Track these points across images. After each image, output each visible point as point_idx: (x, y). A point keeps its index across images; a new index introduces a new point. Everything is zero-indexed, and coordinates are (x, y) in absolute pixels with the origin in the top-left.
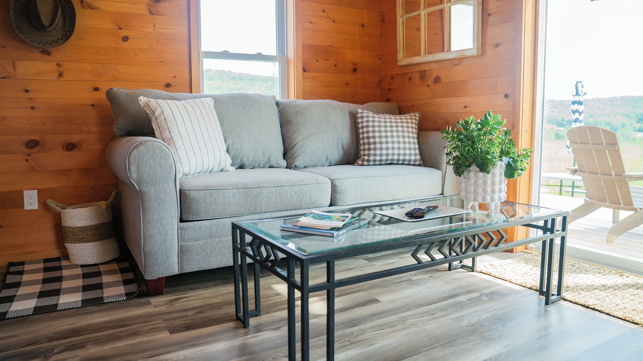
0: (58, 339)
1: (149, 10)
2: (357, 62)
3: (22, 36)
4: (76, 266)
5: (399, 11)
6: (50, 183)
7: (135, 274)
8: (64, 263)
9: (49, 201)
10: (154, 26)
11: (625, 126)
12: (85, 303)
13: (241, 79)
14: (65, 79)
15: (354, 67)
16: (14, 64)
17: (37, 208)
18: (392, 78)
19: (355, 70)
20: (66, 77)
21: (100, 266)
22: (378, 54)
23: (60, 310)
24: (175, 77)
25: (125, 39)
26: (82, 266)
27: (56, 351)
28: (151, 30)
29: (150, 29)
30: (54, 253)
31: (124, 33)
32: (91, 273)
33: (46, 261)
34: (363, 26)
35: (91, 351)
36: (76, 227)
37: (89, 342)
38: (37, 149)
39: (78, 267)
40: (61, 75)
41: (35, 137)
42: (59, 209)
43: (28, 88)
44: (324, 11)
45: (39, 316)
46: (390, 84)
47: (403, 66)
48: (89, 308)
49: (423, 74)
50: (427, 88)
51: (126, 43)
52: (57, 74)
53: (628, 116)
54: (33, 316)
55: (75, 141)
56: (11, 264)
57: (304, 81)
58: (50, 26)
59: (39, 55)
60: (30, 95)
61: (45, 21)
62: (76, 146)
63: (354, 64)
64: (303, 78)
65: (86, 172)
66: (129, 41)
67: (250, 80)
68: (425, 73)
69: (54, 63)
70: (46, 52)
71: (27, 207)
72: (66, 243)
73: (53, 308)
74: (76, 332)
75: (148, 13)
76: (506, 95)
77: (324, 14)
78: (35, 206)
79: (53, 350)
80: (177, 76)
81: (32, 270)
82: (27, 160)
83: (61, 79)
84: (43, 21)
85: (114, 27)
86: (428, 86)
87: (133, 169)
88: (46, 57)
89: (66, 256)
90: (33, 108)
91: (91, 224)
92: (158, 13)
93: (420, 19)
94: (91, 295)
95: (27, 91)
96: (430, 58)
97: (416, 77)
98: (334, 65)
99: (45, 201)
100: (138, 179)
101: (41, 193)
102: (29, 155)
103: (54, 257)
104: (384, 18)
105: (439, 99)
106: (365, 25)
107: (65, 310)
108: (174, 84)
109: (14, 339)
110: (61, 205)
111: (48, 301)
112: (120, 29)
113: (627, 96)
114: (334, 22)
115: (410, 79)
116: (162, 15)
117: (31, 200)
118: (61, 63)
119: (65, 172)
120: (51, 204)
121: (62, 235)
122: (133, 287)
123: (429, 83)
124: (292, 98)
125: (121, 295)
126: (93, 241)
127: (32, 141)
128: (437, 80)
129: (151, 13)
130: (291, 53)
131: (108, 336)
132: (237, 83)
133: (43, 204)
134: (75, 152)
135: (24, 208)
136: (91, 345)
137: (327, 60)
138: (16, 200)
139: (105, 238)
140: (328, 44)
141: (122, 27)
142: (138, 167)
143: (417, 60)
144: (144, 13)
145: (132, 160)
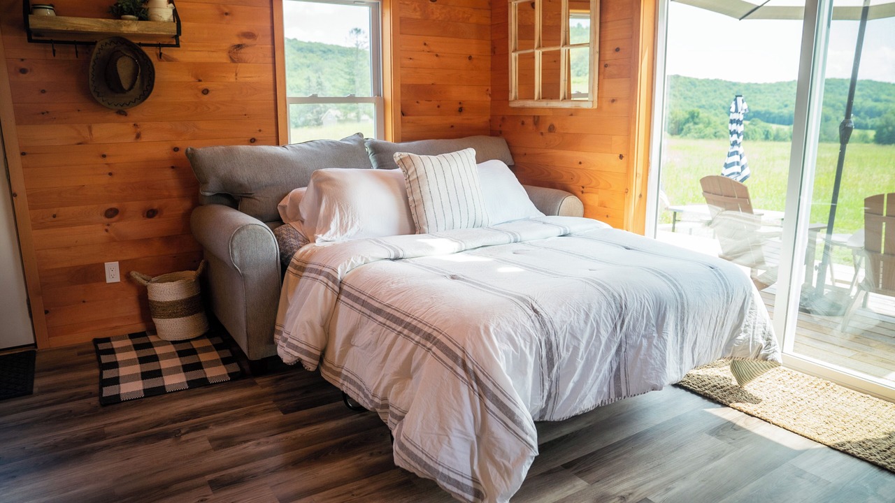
0: (180, 421)
1: (231, 57)
2: (464, 101)
3: (100, 100)
4: (165, 343)
5: (512, 43)
6: (131, 254)
7: (231, 351)
8: (152, 339)
9: (133, 273)
10: (236, 75)
11: (829, 120)
12: (192, 384)
13: (312, 51)
14: (143, 140)
15: (460, 106)
16: (90, 128)
17: (119, 281)
18: (503, 119)
19: (461, 110)
20: (145, 138)
21: (192, 342)
22: (488, 90)
23: (169, 392)
24: (260, 131)
25: (206, 92)
26: (174, 343)
27: (183, 432)
28: (232, 80)
29: (231, 78)
30: (139, 327)
31: (203, 85)
32: (184, 349)
33: (132, 336)
34: (470, 58)
35: (215, 431)
36: (166, 302)
37: (211, 422)
38: (116, 218)
39: (169, 344)
40: (138, 136)
41: (114, 205)
42: (145, 283)
43: (105, 153)
44: (425, 44)
45: (153, 398)
46: (500, 126)
47: (514, 108)
48: (197, 389)
49: (536, 120)
50: (541, 137)
51: (206, 97)
52: (135, 136)
53: (833, 106)
54: (147, 399)
55: (155, 207)
56: (97, 341)
57: (402, 126)
58: (130, 89)
59: (114, 116)
60: (108, 160)
61: (126, 85)
62: (157, 213)
63: (460, 103)
64: (402, 123)
65: (167, 240)
66: (210, 94)
67: (324, 52)
68: (538, 120)
69: (132, 124)
70: (121, 113)
71: (109, 280)
72: (154, 317)
73: (161, 391)
74: (194, 414)
75: (229, 61)
76: (621, 155)
77: (425, 48)
78: (117, 279)
79: (179, 430)
80: (262, 129)
81: (122, 348)
82: (107, 230)
83: (139, 140)
84: (123, 85)
85: (193, 79)
86: (542, 134)
87: (236, 254)
88: (123, 118)
89: (153, 330)
90: (110, 174)
91: (181, 298)
92: (240, 61)
93: (534, 57)
94: (195, 375)
95: (104, 156)
96: (544, 104)
97: (530, 121)
98: (436, 106)
99: (129, 273)
100: (241, 264)
101: (122, 265)
102: (108, 225)
103: (138, 331)
104: (495, 48)
105: (554, 151)
106: (473, 56)
107: (174, 391)
108: (260, 139)
109: (140, 421)
110: (145, 276)
111: (153, 383)
112: (200, 81)
113: (834, 79)
114: (437, 56)
115: (523, 123)
116: (245, 63)
117: (113, 273)
118: (138, 124)
119: (145, 241)
120: (137, 277)
121: (148, 309)
122: (234, 367)
123: (543, 131)
124: (390, 139)
125: (224, 375)
126: (183, 316)
127: (111, 209)
128: (552, 129)
129: (233, 61)
130: (388, 94)
131: (226, 417)
132: (305, 57)
133: (126, 277)
134: (155, 219)
135: (106, 281)
136: (213, 426)
137: (429, 101)
138: (97, 273)
139: (196, 312)
140: (431, 82)
141: (201, 78)
142: (241, 252)
143: (529, 103)
144: (225, 61)
145: (235, 244)
